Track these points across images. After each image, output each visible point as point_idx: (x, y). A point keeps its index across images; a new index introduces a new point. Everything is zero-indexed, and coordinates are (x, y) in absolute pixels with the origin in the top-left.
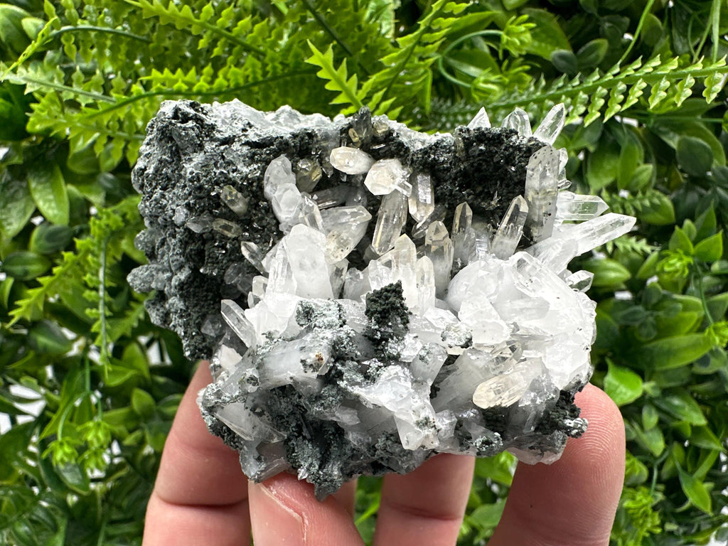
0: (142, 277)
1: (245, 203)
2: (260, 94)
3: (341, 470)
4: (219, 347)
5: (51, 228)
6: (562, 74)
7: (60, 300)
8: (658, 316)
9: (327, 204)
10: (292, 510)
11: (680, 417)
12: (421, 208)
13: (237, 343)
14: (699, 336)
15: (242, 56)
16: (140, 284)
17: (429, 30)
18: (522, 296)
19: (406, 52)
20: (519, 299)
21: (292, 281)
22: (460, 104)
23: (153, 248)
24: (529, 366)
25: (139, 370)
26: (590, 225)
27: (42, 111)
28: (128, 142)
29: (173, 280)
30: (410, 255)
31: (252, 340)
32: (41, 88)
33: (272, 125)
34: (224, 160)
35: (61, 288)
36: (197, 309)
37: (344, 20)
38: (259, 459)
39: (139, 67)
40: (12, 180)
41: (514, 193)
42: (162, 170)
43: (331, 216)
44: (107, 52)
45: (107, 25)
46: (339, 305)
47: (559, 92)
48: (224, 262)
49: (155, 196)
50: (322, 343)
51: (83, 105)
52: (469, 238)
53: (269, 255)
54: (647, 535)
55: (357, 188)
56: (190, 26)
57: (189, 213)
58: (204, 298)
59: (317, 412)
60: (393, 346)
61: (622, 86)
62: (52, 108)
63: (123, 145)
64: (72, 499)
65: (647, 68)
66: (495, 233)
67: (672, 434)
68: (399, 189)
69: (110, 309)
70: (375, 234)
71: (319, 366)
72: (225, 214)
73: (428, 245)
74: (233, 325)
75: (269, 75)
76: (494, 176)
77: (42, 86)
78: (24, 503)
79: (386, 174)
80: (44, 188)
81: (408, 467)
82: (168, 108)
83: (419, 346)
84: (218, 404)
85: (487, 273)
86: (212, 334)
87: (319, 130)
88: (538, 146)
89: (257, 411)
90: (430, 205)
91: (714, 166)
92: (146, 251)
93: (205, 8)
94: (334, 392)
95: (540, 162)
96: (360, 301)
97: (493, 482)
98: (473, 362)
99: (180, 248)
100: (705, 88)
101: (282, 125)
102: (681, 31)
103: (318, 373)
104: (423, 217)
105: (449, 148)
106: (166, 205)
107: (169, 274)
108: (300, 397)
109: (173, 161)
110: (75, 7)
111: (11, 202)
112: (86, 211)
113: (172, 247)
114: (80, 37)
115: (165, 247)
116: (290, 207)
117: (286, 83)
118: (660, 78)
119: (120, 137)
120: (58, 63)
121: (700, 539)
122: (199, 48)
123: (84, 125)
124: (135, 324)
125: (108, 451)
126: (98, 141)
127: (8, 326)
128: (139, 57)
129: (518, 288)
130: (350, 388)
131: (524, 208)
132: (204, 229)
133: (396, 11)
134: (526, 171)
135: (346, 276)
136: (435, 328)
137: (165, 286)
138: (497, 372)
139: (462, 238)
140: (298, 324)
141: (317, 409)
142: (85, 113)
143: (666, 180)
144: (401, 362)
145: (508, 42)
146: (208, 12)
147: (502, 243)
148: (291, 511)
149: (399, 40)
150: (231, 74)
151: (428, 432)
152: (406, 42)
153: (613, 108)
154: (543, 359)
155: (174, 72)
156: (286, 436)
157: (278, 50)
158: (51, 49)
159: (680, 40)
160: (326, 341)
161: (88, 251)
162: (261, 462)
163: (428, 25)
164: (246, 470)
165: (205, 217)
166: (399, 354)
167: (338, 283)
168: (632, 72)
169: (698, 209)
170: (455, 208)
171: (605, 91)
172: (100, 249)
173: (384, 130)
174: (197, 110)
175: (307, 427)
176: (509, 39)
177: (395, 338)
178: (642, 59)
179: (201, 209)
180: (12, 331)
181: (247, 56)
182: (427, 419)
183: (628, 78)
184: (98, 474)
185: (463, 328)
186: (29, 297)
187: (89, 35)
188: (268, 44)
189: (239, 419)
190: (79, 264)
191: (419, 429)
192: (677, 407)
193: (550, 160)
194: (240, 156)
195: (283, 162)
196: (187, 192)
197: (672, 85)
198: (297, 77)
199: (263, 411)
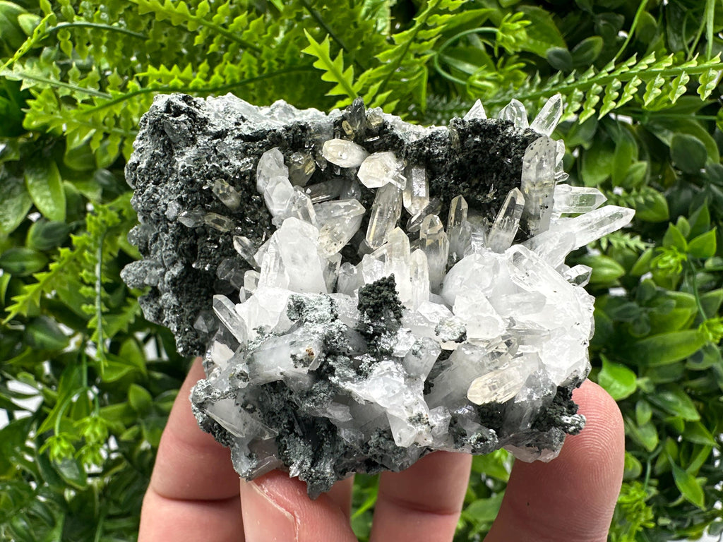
0: (135, 273)
1: (237, 197)
2: (256, 90)
3: (334, 467)
4: (212, 343)
5: (48, 224)
6: (558, 71)
7: (57, 296)
8: (651, 312)
9: (321, 198)
10: (284, 509)
11: (674, 412)
12: (415, 202)
13: (230, 339)
14: (692, 332)
15: (238, 53)
16: (133, 280)
17: (425, 26)
18: (519, 290)
19: (402, 47)
20: (515, 293)
21: (284, 275)
22: (456, 101)
23: (147, 243)
24: (525, 361)
25: (135, 365)
26: (587, 218)
27: (38, 107)
28: (124, 138)
29: (166, 275)
30: (403, 248)
31: (243, 335)
32: (37, 84)
33: (266, 119)
34: (216, 154)
35: (58, 284)
36: (190, 305)
37: (339, 17)
38: (250, 457)
39: (135, 64)
40: (9, 176)
41: (510, 185)
42: (155, 165)
43: (324, 209)
44: (104, 49)
45: (103, 21)
46: (331, 300)
47: (554, 89)
48: (217, 257)
49: (147, 190)
50: (312, 338)
51: (79, 101)
52: (464, 232)
53: (261, 249)
54: (641, 529)
55: (352, 181)
56: (186, 23)
57: (181, 208)
58: (197, 294)
59: (308, 408)
60: (386, 340)
61: (617, 83)
62: (48, 104)
63: (119, 141)
64: (69, 494)
65: (641, 65)
66: (491, 227)
67: (665, 430)
68: (393, 182)
69: (107, 305)
70: (369, 228)
71: (310, 361)
72: (217, 208)
73: (423, 239)
74: (225, 321)
75: (265, 72)
76: (490, 168)
77: (37, 82)
78: (21, 498)
79: (379, 167)
80: (41, 185)
81: (402, 465)
82: (160, 101)
83: (412, 340)
84: (209, 400)
85: (482, 266)
86: (205, 330)
87: (313, 123)
88: (535, 137)
89: (248, 407)
90: (425, 198)
91: (707, 164)
92: (139, 246)
93: (201, 5)
94: (326, 388)
95: (537, 153)
96: (352, 295)
97: (488, 477)
98: (468, 357)
99: (173, 243)
100: (699, 85)
101: (276, 119)
102: (675, 28)
103: (308, 368)
104: (417, 210)
105: (444, 140)
106: (158, 200)
107: (162, 270)
108: (291, 393)
109: (166, 155)
110: (71, 4)
111: (8, 199)
112: (82, 207)
113: (165, 242)
114: (77, 33)
115: (158, 242)
116: (283, 201)
117: (282, 80)
118: (655, 75)
119: (116, 134)
120: (54, 60)
121: (693, 533)
122: (195, 44)
123: (81, 121)
124: (132, 321)
125: (105, 446)
126: (94, 138)
127: (4, 322)
128: (135, 54)
129: (514, 281)
130: (341, 384)
131: (520, 201)
132: (196, 223)
133: (391, 8)
134: (522, 163)
135: (340, 271)
136: (429, 323)
137: (158, 282)
138: (492, 367)
139: (458, 232)
140: (290, 318)
141: (307, 404)
142: (81, 109)
143: (660, 177)
144: (394, 357)
145: (503, 39)
146: (204, 9)
147: (498, 236)
148: (282, 510)
149: (395, 36)
150: (227, 71)
151: (422, 428)
152: (402, 38)
153: (608, 104)
154: (539, 354)
155: (170, 68)
156: (277, 432)
157: (274, 46)
158: (47, 46)
159: (675, 37)
160: (317, 335)
161: (84, 247)
162: (253, 459)
163: (423, 21)
164: (237, 467)
165: (198, 212)
166: (392, 349)
167: (332, 278)
168: (627, 69)
169: (691, 206)
170: (451, 201)
171: (600, 88)
172: (96, 245)
173: (378, 122)
174: (189, 104)
175: (299, 423)
176: (504, 36)
177: (387, 332)
178: (637, 56)
179: (192, 203)
180: (9, 326)
181: (243, 53)
182: (420, 415)
183: (622, 75)
184: (95, 469)
185: (458, 322)
186: (26, 293)
187: (85, 31)
188: (263, 41)
189: (230, 415)
190: (75, 260)
191: (411, 426)
192: (670, 402)
193: (547, 151)
194: (232, 149)
195: (275, 154)
196: (179, 187)
197: (666, 82)
198: (293, 73)
199: (254, 408)
